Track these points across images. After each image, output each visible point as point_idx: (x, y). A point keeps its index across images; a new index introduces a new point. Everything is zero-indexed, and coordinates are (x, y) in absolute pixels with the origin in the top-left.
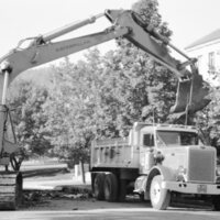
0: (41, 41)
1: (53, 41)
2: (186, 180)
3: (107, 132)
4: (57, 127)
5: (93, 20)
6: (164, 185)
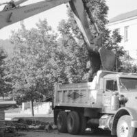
1: (21, 5)
3: (59, 79)
4: (16, 75)
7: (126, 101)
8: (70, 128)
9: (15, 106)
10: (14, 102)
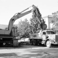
0: (19, 14)
2: (55, 41)
3: (31, 32)
5: (28, 9)
6: (51, 43)
7: (48, 37)
8: (34, 44)
9: (20, 39)
10: (20, 38)
